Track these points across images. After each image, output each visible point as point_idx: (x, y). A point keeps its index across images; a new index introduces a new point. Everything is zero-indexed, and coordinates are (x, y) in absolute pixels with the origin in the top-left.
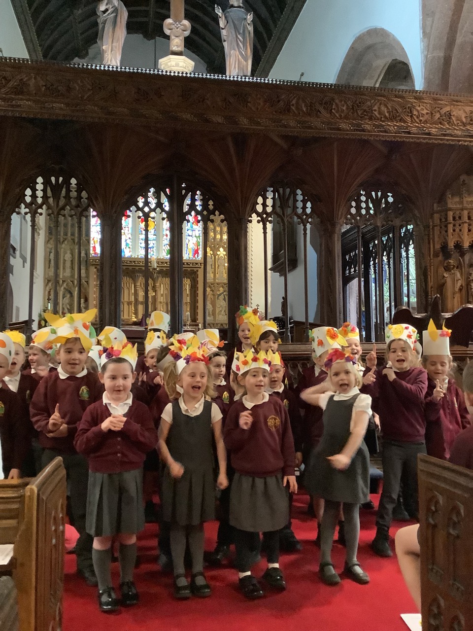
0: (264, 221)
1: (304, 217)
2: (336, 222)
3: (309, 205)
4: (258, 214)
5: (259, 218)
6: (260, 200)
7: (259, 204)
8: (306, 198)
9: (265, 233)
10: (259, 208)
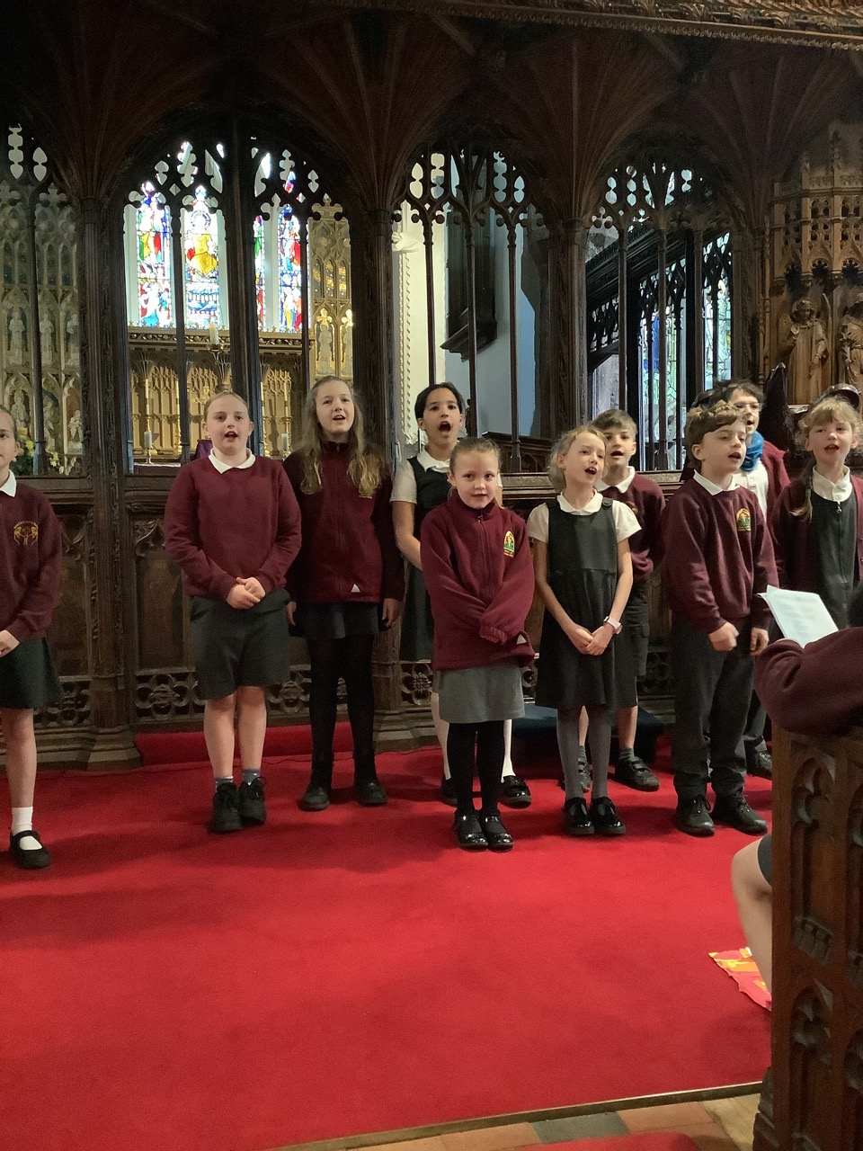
0: (426, 218)
1: (511, 209)
2: (575, 221)
3: (520, 183)
4: (415, 203)
5: (416, 212)
6: (417, 171)
7: (415, 180)
8: (514, 169)
9: (428, 244)
10: (416, 189)
